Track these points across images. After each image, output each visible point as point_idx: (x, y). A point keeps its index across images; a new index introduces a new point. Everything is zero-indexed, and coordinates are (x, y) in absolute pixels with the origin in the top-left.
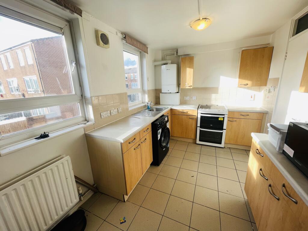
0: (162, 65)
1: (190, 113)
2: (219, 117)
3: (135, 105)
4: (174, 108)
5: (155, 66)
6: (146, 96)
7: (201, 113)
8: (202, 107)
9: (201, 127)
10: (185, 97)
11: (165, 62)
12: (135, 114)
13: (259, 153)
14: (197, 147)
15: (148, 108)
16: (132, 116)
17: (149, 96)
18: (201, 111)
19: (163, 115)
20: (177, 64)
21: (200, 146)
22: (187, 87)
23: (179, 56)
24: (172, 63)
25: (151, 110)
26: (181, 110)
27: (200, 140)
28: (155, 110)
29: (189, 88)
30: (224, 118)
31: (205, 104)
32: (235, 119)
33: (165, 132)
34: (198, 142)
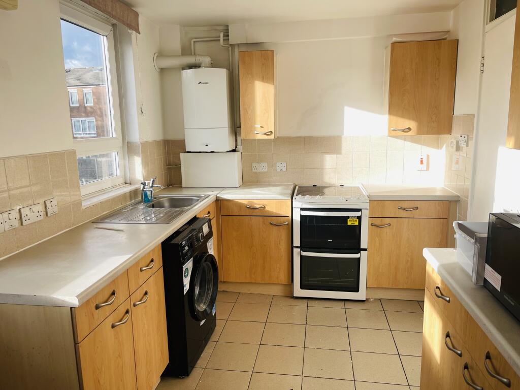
0: (183, 69)
1: (272, 208)
2: (348, 217)
3: (103, 191)
4: (226, 195)
5: (162, 71)
6: (138, 161)
7: (302, 209)
8: (303, 191)
9: (303, 247)
10: (254, 165)
11: (191, 60)
12: (102, 219)
13: (441, 295)
14: (296, 307)
15: (145, 199)
16: (95, 226)
17: (145, 164)
18: (300, 202)
19: (194, 219)
20: (228, 69)
21: (305, 303)
22: (260, 136)
23: (232, 45)
24: (213, 65)
25: (154, 204)
26: (245, 202)
27: (303, 287)
28: (167, 204)
29: (266, 137)
30: (359, 218)
31: (309, 183)
32: (387, 221)
33: (204, 269)
34: (298, 291)
